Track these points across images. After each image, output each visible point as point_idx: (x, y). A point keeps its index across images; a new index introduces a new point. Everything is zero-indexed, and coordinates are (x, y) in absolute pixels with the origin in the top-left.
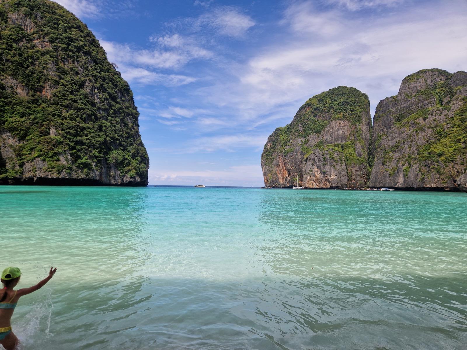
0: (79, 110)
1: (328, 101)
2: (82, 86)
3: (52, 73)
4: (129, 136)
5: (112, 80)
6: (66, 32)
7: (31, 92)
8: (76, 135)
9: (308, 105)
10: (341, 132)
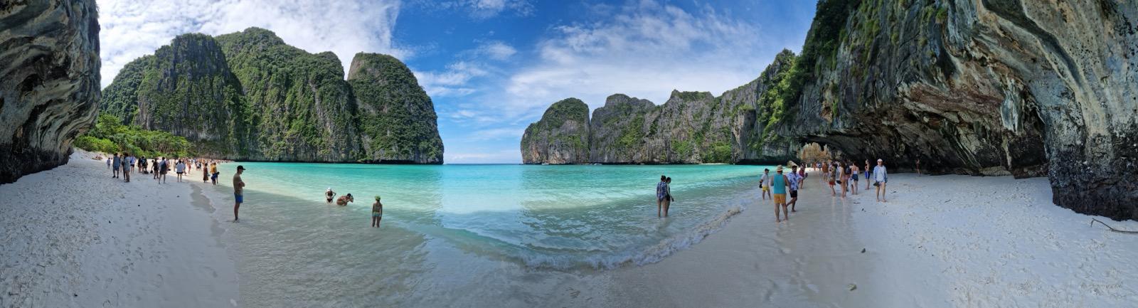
0: (402, 118)
1: (564, 106)
2: (403, 103)
3: (388, 98)
4: (431, 132)
5: (420, 97)
6: (394, 72)
7: (378, 111)
8: (401, 133)
9: (551, 108)
10: (572, 128)
